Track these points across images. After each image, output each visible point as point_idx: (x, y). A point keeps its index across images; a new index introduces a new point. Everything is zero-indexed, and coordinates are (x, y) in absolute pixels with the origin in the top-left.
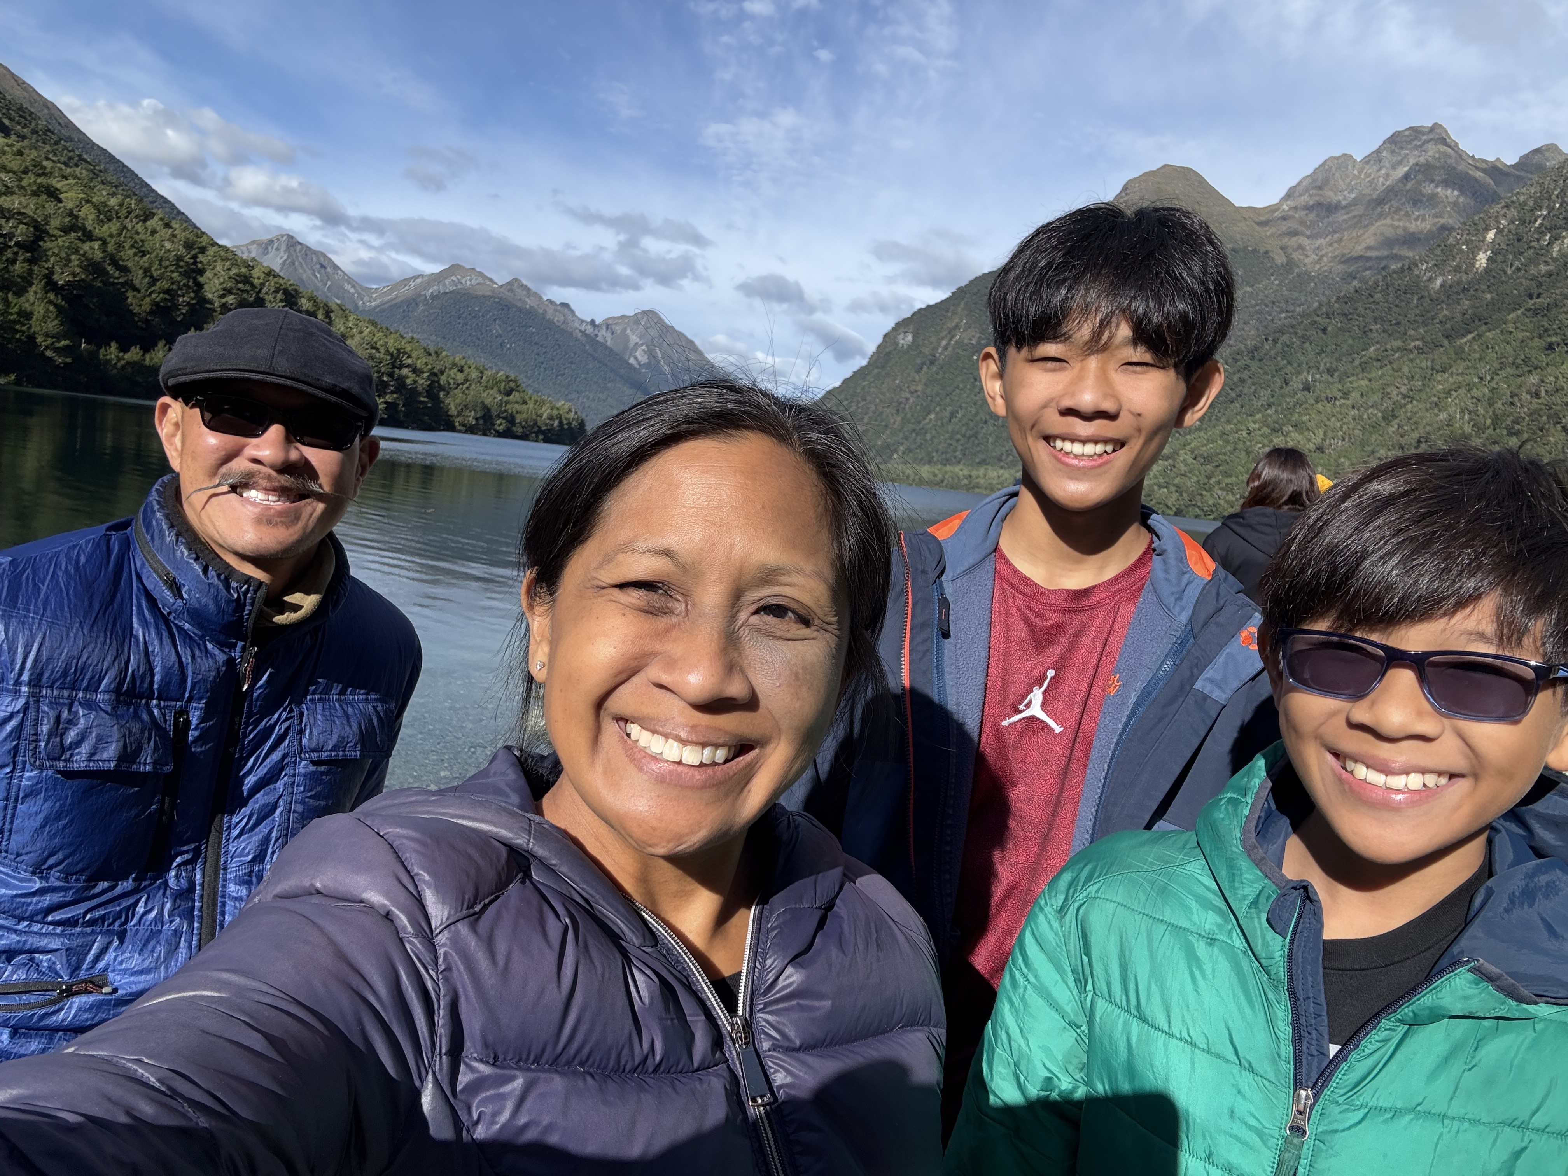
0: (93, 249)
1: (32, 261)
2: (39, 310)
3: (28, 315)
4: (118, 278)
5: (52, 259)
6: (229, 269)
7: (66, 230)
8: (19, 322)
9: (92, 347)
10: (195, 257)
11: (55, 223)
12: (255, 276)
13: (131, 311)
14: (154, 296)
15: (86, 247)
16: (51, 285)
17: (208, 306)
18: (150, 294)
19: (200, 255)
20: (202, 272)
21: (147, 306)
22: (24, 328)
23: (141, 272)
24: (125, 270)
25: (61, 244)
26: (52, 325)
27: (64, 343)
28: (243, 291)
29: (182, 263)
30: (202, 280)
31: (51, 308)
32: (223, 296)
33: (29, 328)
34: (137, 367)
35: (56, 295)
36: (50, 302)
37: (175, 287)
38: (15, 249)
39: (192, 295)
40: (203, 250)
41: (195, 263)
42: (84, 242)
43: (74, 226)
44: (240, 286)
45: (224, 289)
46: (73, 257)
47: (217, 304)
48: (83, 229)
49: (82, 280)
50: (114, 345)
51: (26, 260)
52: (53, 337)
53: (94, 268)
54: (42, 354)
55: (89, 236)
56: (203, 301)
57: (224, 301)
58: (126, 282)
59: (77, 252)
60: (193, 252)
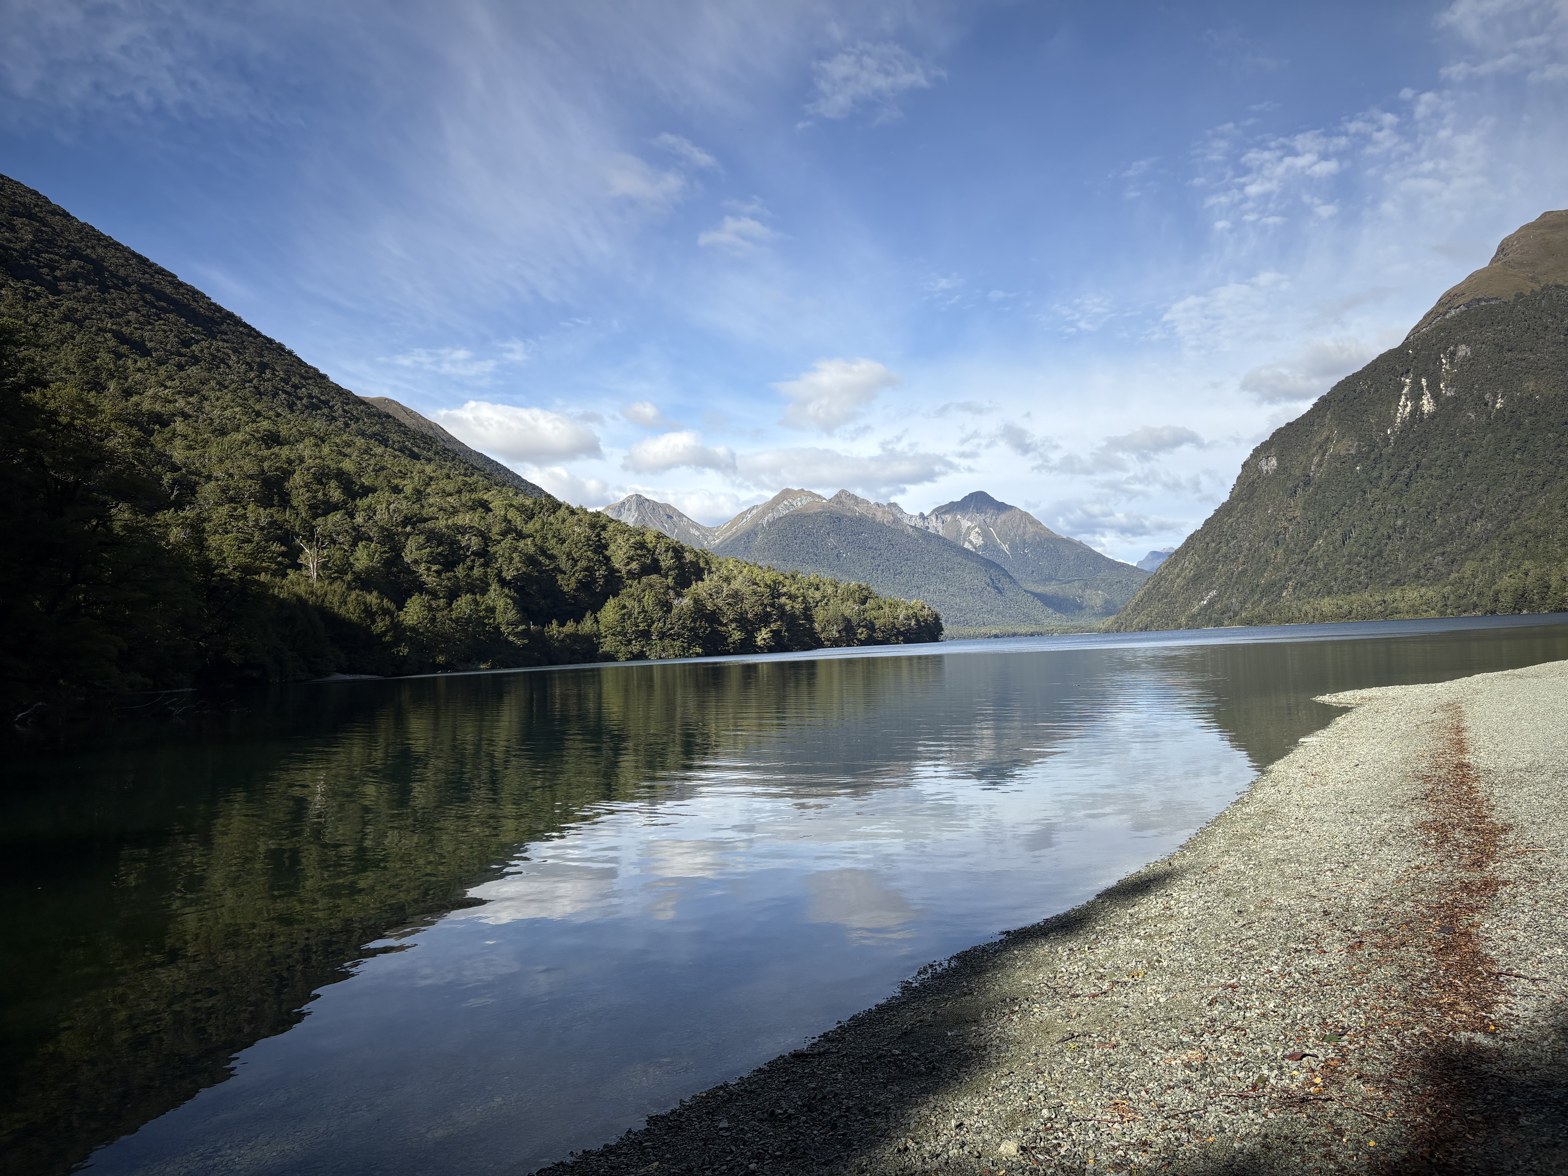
0: (527, 546)
1: (486, 565)
2: (500, 604)
3: (492, 610)
4: (548, 566)
5: (500, 560)
6: (628, 540)
7: (504, 534)
8: (487, 617)
9: (539, 628)
10: (598, 535)
11: (496, 529)
12: (648, 541)
13: (562, 591)
14: (576, 575)
15: (521, 544)
16: (503, 582)
17: (618, 574)
18: (574, 574)
19: (602, 533)
20: (606, 547)
21: (573, 585)
22: (491, 621)
23: (564, 557)
24: (552, 557)
25: (504, 546)
26: (512, 615)
27: (521, 628)
28: (640, 556)
29: (591, 543)
30: (607, 553)
31: (509, 601)
32: (628, 564)
33: (494, 621)
34: (574, 637)
35: (510, 589)
36: (507, 596)
37: (592, 564)
38: (472, 557)
39: (604, 567)
40: (604, 528)
41: (599, 541)
42: (518, 540)
43: (509, 529)
44: (639, 552)
45: (628, 558)
46: (514, 555)
47: (624, 572)
48: (515, 530)
49: (524, 573)
50: (554, 622)
51: (482, 565)
52: (512, 625)
53: (530, 560)
54: (506, 640)
55: (521, 536)
56: (612, 571)
57: (629, 568)
58: (555, 568)
59: (516, 549)
60: (597, 531)
